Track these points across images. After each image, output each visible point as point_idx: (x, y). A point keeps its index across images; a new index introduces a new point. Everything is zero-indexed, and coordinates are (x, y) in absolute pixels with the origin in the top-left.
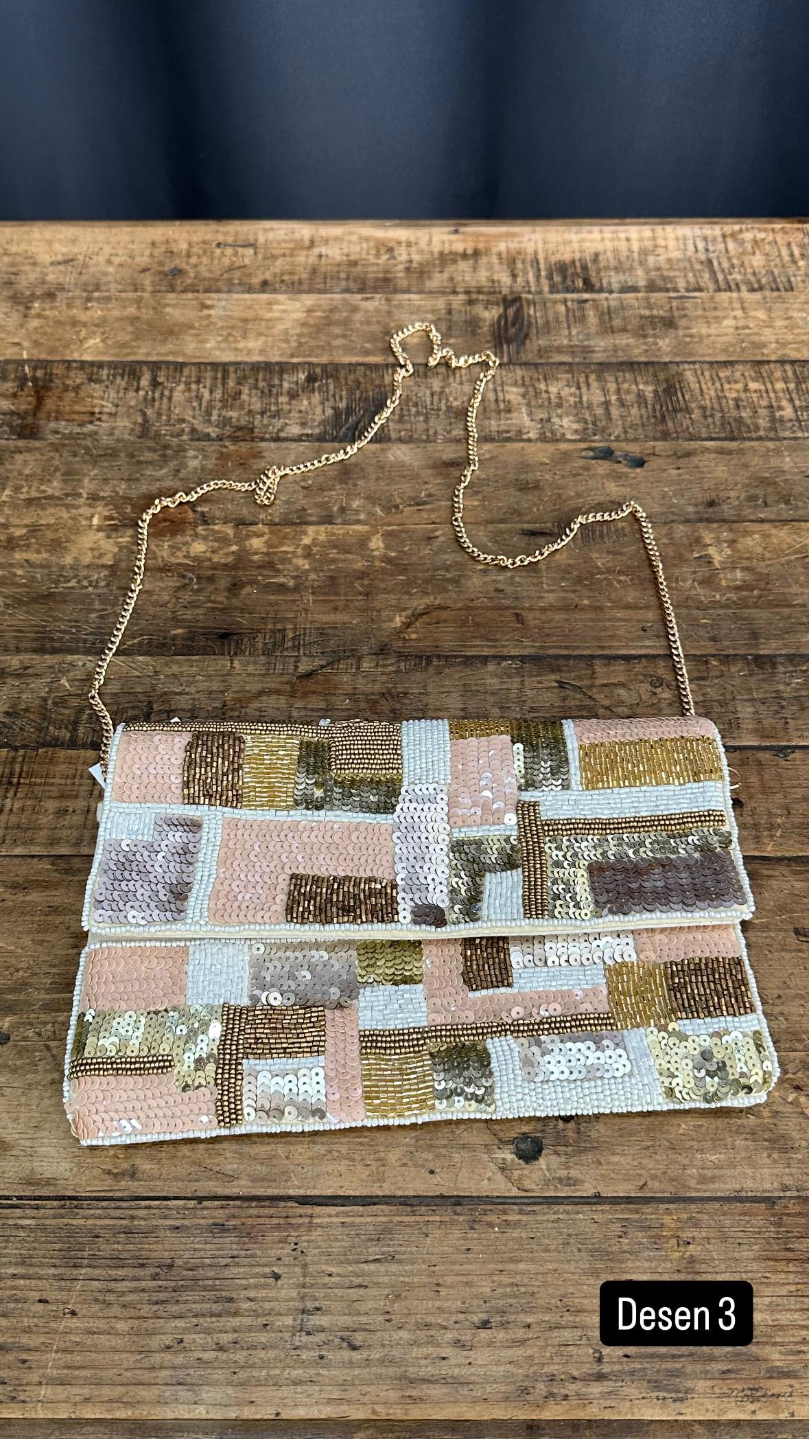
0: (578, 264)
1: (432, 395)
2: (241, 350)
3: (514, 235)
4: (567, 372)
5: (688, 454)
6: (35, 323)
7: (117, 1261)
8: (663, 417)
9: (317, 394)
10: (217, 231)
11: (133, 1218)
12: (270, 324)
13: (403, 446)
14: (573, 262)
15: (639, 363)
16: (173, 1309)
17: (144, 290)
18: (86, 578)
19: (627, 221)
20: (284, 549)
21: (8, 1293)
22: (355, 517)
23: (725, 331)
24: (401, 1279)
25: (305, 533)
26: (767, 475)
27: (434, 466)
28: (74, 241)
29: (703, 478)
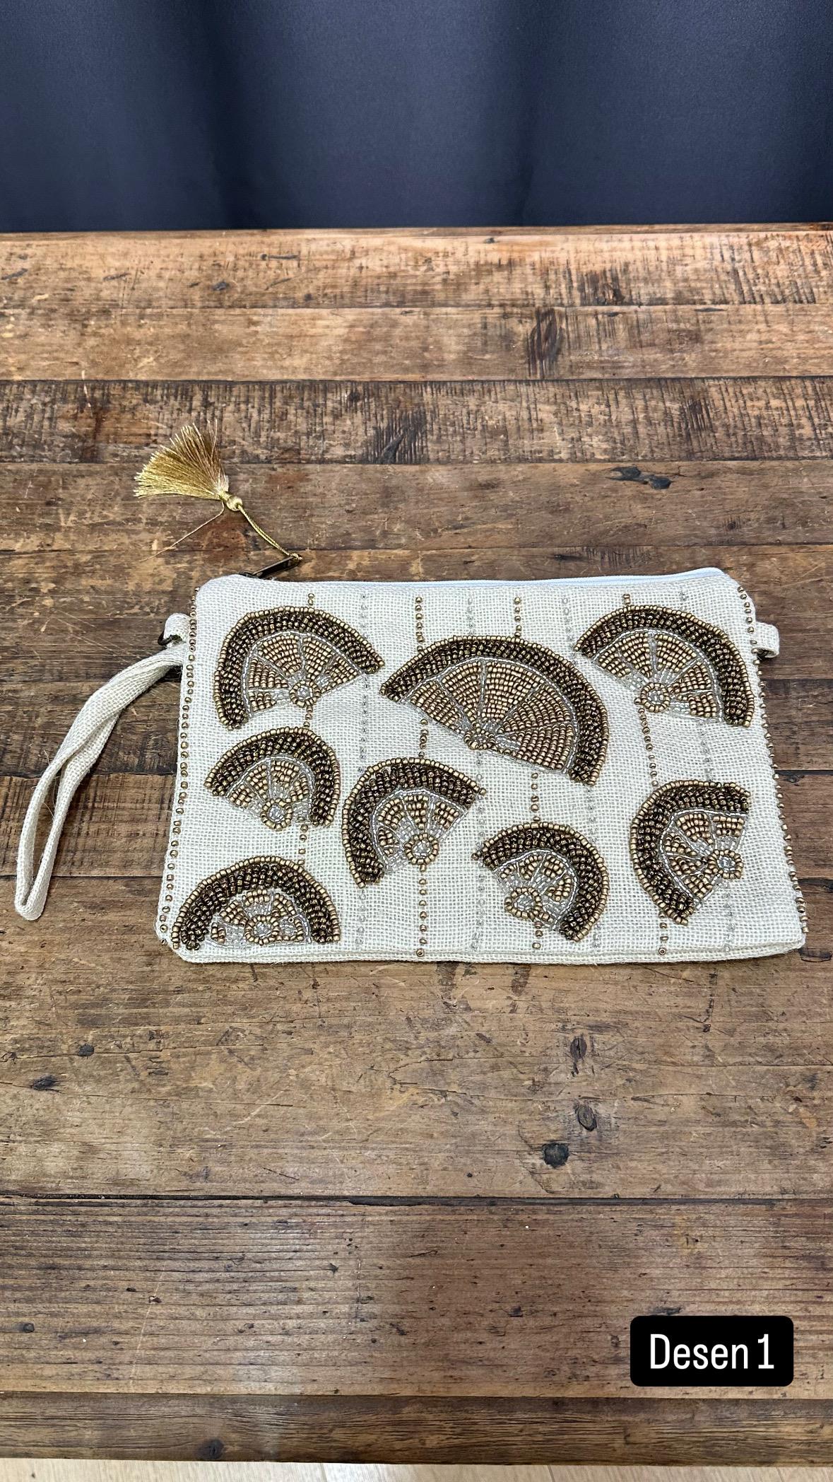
0: (608, 274)
1: (469, 414)
2: (286, 368)
3: (547, 244)
4: (598, 389)
5: (712, 475)
6: (92, 342)
7: (195, 1254)
8: (688, 435)
9: (359, 413)
10: (263, 242)
11: (207, 1215)
12: (314, 340)
13: (440, 468)
14: (604, 272)
15: (666, 379)
16: (245, 1297)
17: (193, 306)
18: (147, 604)
19: (657, 227)
20: (330, 573)
21: (100, 1282)
22: (396, 542)
23: (749, 345)
24: (444, 1272)
25: (350, 558)
26: (785, 496)
27: (470, 489)
28: (125, 255)
29: (725, 499)
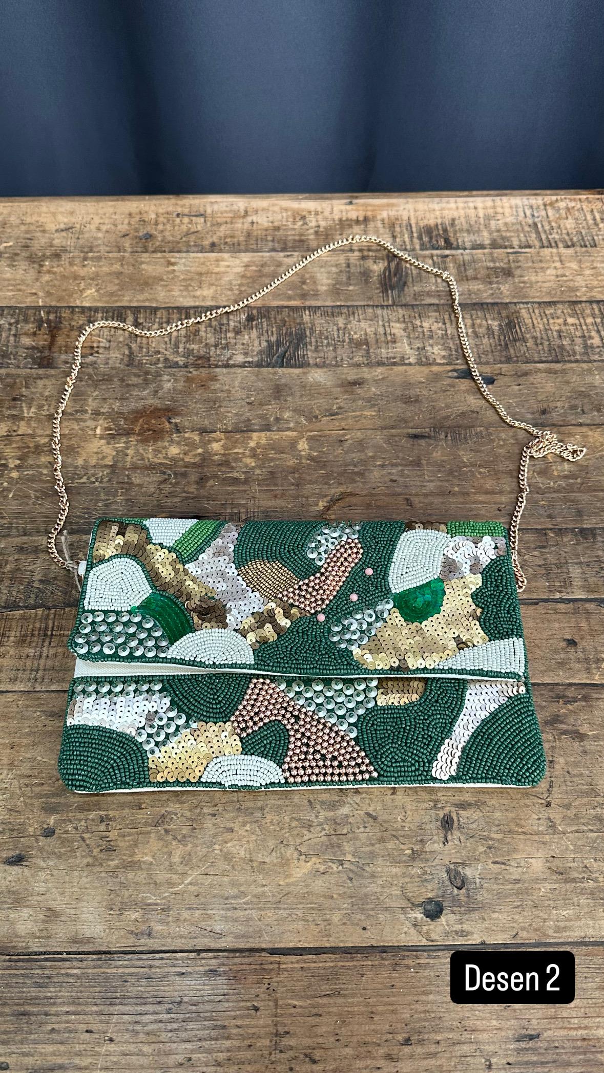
0: (440, 227)
1: (338, 330)
2: (198, 297)
3: (393, 205)
4: (436, 311)
5: (526, 374)
6: (47, 278)
7: (141, 1000)
8: (506, 345)
9: (254, 330)
10: (177, 204)
11: (151, 967)
12: (218, 277)
13: (319, 370)
14: (437, 225)
15: (487, 304)
16: (183, 1035)
17: (125, 251)
18: (93, 475)
19: (474, 193)
20: (236, 451)
21: (64, 1025)
22: (286, 426)
23: (548, 278)
24: (346, 1009)
25: (250, 438)
26: (583, 389)
27: (342, 385)
28: (72, 213)
29: (537, 392)
